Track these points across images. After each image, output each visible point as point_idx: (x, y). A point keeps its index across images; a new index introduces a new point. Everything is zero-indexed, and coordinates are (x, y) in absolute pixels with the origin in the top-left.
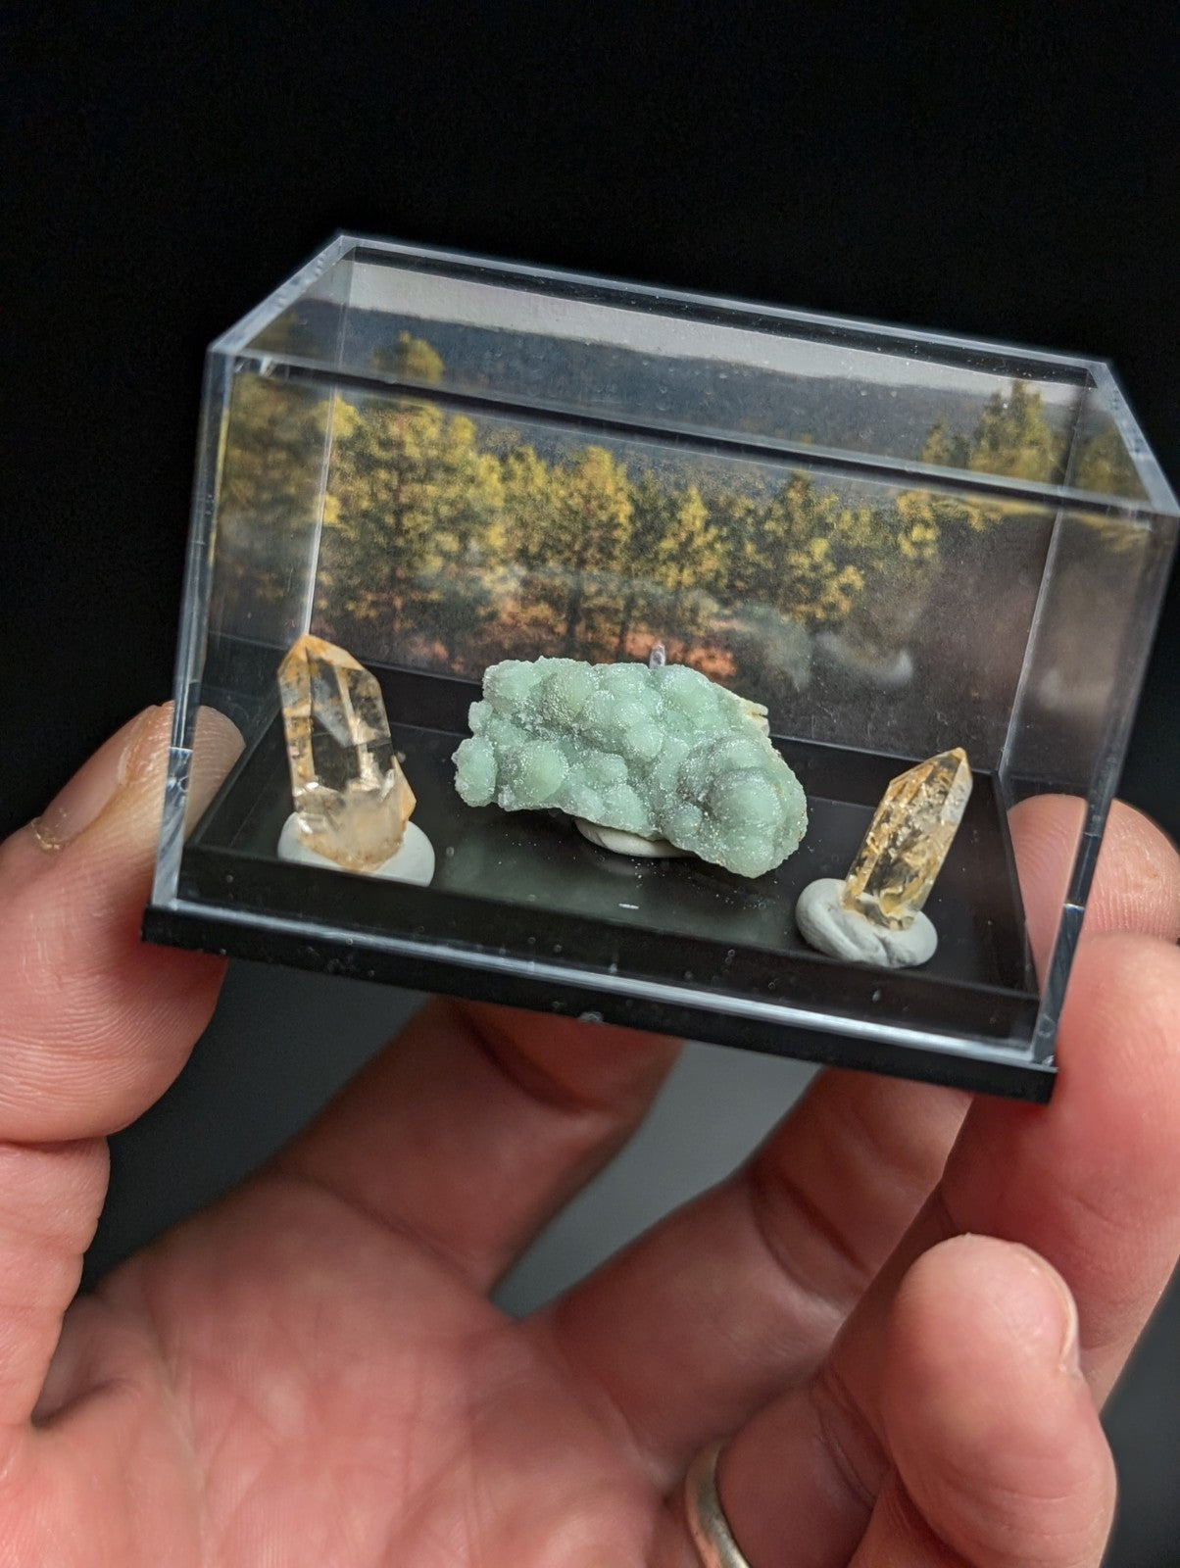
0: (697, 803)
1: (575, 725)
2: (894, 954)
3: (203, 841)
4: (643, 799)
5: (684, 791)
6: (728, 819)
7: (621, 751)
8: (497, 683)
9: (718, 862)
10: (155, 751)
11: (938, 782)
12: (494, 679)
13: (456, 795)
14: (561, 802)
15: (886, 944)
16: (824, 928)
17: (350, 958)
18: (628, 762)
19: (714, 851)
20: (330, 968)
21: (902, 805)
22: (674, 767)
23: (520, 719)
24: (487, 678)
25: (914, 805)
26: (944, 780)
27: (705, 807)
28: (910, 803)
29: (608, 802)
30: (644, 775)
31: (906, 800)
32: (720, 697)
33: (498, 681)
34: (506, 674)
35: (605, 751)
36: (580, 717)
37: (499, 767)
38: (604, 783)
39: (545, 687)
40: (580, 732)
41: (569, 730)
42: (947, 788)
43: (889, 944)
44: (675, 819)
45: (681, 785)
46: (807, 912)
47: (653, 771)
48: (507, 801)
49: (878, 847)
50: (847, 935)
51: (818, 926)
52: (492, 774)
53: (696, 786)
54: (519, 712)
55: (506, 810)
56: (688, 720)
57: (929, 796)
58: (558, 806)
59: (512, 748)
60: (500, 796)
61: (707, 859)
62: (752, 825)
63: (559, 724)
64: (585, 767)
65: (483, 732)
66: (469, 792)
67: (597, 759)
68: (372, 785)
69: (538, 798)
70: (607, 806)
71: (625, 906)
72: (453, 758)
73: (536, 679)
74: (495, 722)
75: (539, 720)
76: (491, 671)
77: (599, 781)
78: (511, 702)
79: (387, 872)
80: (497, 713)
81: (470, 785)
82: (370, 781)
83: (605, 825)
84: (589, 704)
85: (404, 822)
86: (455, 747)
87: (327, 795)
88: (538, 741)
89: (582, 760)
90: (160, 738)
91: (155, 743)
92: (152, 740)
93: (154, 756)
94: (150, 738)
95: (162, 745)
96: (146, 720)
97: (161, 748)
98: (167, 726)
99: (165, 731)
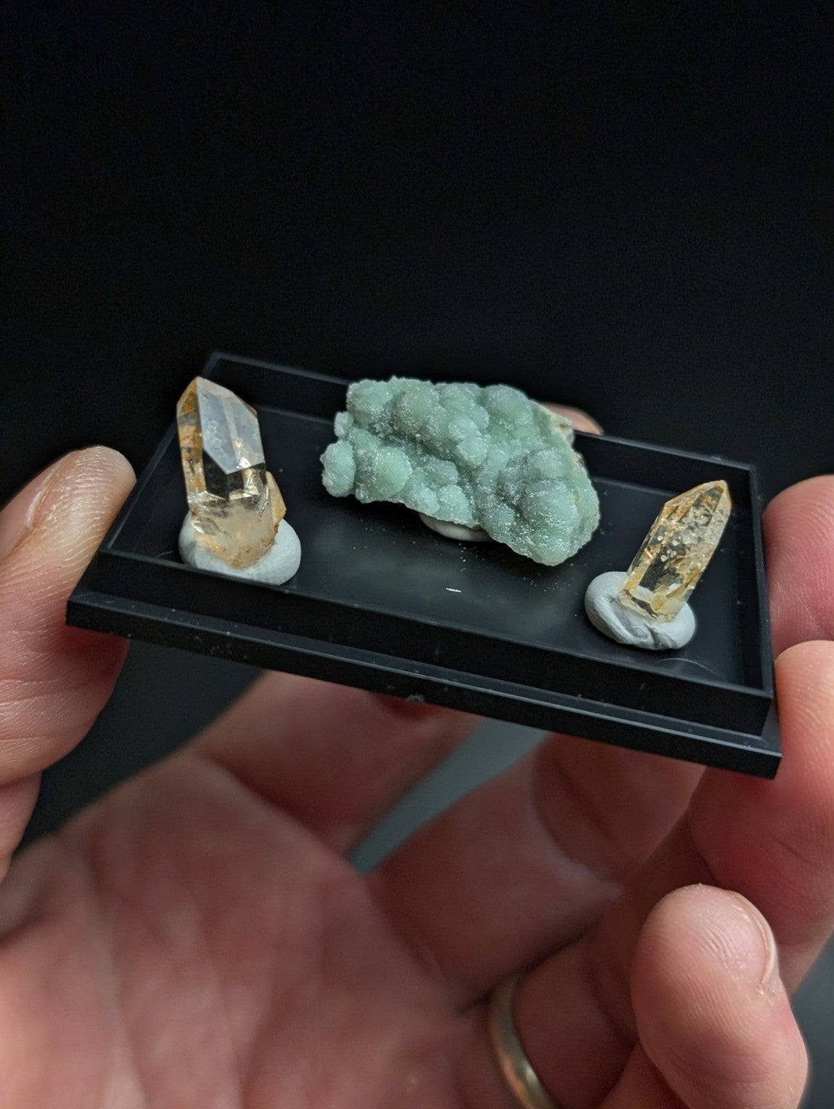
0: (511, 506)
1: (418, 435)
2: (660, 642)
4: (469, 499)
5: (501, 494)
6: (535, 522)
7: (455, 459)
8: (357, 399)
9: (526, 554)
11: (704, 506)
12: (355, 395)
13: (323, 489)
14: (404, 498)
15: (654, 634)
16: (606, 617)
17: (228, 646)
18: (459, 468)
19: (523, 545)
20: (212, 651)
21: (674, 522)
22: (495, 474)
23: (375, 428)
24: (350, 393)
25: (684, 523)
26: (709, 505)
27: (518, 509)
28: (680, 521)
29: (442, 500)
30: (471, 480)
31: (677, 519)
32: (535, 412)
33: (358, 398)
34: (365, 392)
35: (441, 459)
36: (422, 430)
37: (357, 467)
38: (439, 484)
39: (394, 403)
40: (421, 442)
41: (413, 439)
42: (711, 512)
43: (657, 634)
44: (494, 518)
45: (499, 489)
46: (593, 603)
47: (478, 476)
48: (363, 496)
49: (652, 554)
50: (623, 624)
51: (601, 615)
52: (352, 473)
53: (512, 490)
54: (374, 423)
55: (362, 502)
56: (509, 432)
57: (696, 517)
58: (402, 501)
59: (368, 452)
60: (357, 490)
61: (517, 552)
62: (554, 527)
63: (405, 435)
64: (425, 470)
65: (346, 438)
66: (333, 487)
67: (434, 464)
68: (253, 493)
69: (386, 495)
70: (441, 503)
71: (450, 590)
72: (321, 459)
73: (388, 397)
74: (355, 430)
75: (390, 430)
76: (353, 388)
77: (436, 482)
78: (368, 415)
79: (262, 567)
80: (357, 423)
81: (334, 482)
82: (251, 489)
83: (438, 518)
84: (429, 418)
85: (277, 526)
86: (323, 450)
87: (214, 502)
88: (388, 447)
89: (422, 464)
90: (62, 491)
91: (57, 495)
92: (55, 492)
93: (54, 507)
94: (54, 491)
95: (62, 497)
96: (56, 472)
97: (60, 500)
98: (69, 480)
99: (66, 484)
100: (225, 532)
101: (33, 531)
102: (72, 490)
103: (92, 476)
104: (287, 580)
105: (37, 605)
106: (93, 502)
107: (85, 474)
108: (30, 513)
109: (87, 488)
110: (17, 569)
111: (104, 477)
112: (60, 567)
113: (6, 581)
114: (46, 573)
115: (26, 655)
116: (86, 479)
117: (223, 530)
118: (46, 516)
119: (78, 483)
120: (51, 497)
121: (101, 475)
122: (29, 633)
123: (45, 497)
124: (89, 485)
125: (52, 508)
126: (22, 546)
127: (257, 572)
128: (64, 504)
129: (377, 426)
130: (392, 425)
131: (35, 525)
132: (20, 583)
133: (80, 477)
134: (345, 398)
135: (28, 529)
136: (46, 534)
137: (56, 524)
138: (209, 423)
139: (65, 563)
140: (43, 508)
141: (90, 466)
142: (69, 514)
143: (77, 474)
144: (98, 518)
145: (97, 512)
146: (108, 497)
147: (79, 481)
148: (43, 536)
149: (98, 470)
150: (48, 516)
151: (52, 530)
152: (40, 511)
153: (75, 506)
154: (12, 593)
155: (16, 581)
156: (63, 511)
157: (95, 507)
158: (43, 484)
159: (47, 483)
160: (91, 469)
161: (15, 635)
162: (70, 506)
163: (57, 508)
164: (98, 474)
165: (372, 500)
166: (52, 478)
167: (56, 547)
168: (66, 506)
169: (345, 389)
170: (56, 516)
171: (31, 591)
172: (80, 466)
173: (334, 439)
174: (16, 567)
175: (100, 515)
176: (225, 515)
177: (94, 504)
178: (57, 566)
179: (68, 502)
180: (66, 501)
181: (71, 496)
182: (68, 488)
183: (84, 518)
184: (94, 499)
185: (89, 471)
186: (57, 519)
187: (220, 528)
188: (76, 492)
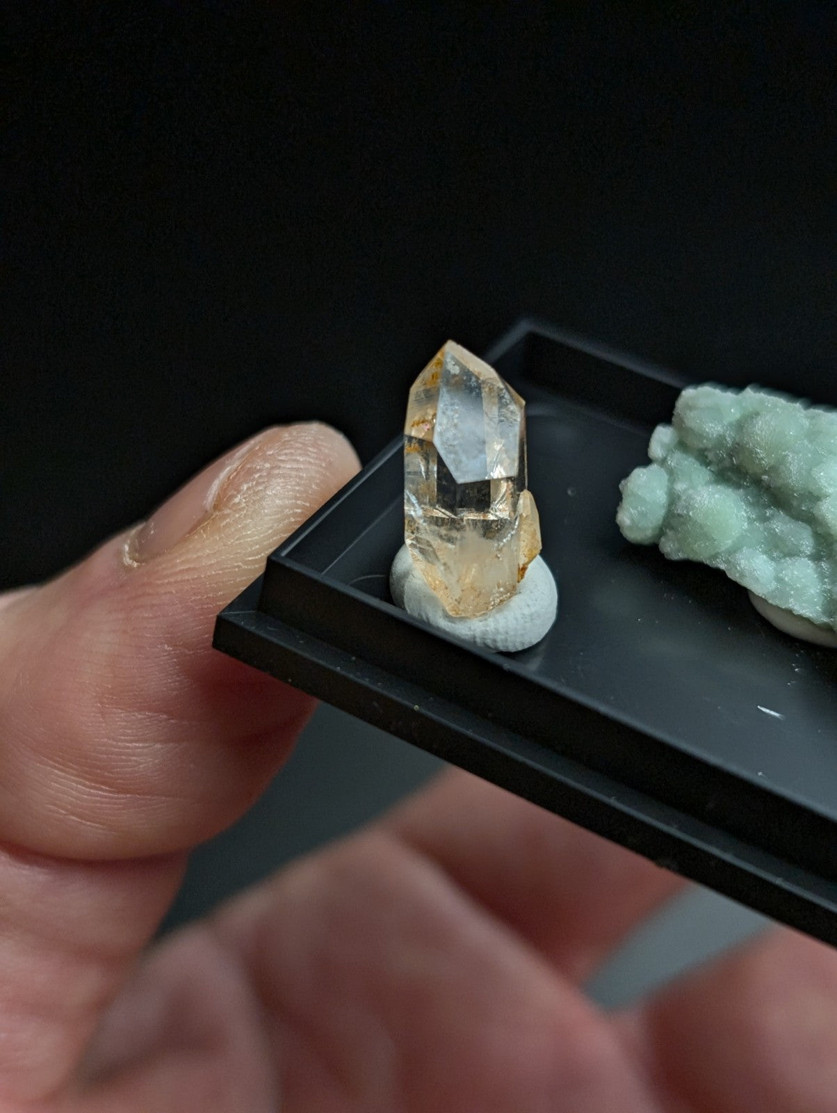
1: (765, 477)
3: (288, 555)
4: (823, 582)
7: (812, 520)
8: (688, 412)
10: (247, 483)
13: (616, 528)
14: (727, 562)
18: (817, 536)
20: (392, 727)
23: (707, 456)
24: (680, 403)
29: (782, 575)
30: (831, 555)
34: (703, 403)
35: (792, 516)
36: (773, 470)
37: (669, 506)
38: (782, 552)
39: (740, 426)
40: (769, 488)
41: (757, 482)
48: (671, 549)
52: (661, 513)
54: (707, 449)
55: (667, 556)
58: (722, 566)
59: (689, 488)
60: (663, 539)
63: (748, 473)
64: (765, 529)
65: (663, 462)
66: (630, 528)
67: (781, 524)
68: (501, 516)
69: (700, 552)
70: (779, 580)
71: (764, 709)
72: (620, 486)
73: (734, 414)
74: (678, 455)
75: (727, 463)
76: (689, 393)
77: (779, 549)
78: (700, 436)
79: (491, 621)
80: (682, 445)
81: (632, 520)
82: (500, 510)
83: (770, 601)
84: (787, 455)
85: (523, 570)
86: (626, 474)
87: (443, 519)
88: (719, 487)
89: (764, 519)
90: (258, 467)
91: (250, 472)
92: (249, 468)
93: (245, 487)
94: (248, 466)
95: (256, 476)
96: (255, 445)
97: (254, 479)
98: (270, 455)
99: (266, 459)
100: (445, 564)
101: (212, 515)
102: (272, 468)
103: (300, 455)
104: (526, 647)
105: (201, 615)
106: (297, 488)
107: (293, 451)
108: (213, 492)
109: (292, 469)
110: (182, 563)
111: (316, 459)
112: (239, 567)
113: (167, 576)
114: (221, 572)
115: (178, 681)
116: (294, 458)
117: (443, 561)
118: (233, 496)
119: (282, 461)
120: (242, 473)
121: (313, 455)
122: (186, 651)
123: (235, 473)
124: (295, 466)
125: (241, 488)
126: (195, 533)
127: (483, 628)
128: (258, 484)
129: (711, 456)
130: (731, 456)
131: (216, 507)
132: (184, 581)
133: (286, 454)
134: (673, 407)
135: (206, 512)
136: (228, 520)
137: (244, 508)
138: (450, 407)
139: (246, 563)
140: (231, 486)
141: (300, 443)
142: (263, 498)
143: (281, 450)
144: (299, 511)
145: (299, 502)
146: (317, 485)
147: (283, 458)
148: (224, 523)
149: (310, 449)
150: (236, 497)
151: (237, 515)
152: (226, 489)
153: (272, 490)
154: (171, 593)
155: (179, 578)
156: (256, 493)
157: (298, 495)
158: (235, 457)
159: (242, 457)
160: (300, 446)
161: (166, 651)
162: (266, 488)
163: (248, 489)
164: (308, 453)
165: (680, 556)
166: (249, 451)
167: (237, 539)
168: (260, 488)
169: (676, 393)
170: (245, 498)
171: (195, 594)
172: (288, 441)
173: (646, 461)
174: (183, 559)
175: (304, 507)
176: (450, 540)
177: (298, 491)
178: (236, 564)
179: (264, 482)
180: (261, 480)
181: (269, 475)
182: (267, 465)
183: (281, 506)
184: (298, 484)
185: (298, 448)
186: (245, 502)
187: (440, 557)
188: (276, 472)
